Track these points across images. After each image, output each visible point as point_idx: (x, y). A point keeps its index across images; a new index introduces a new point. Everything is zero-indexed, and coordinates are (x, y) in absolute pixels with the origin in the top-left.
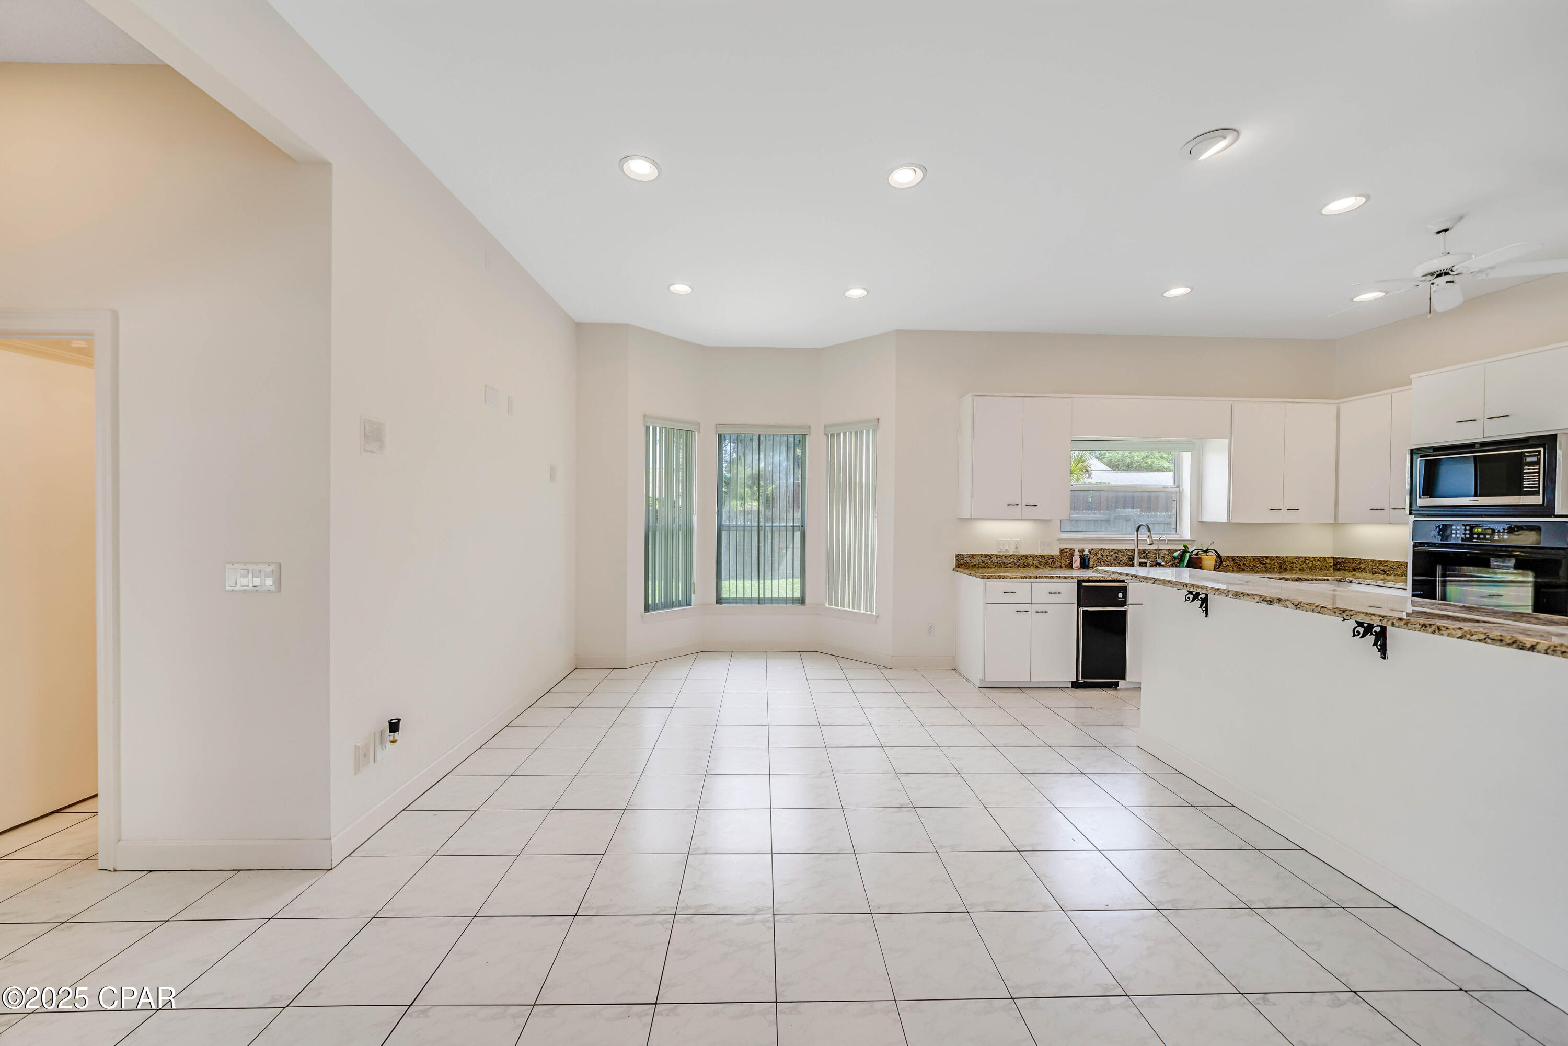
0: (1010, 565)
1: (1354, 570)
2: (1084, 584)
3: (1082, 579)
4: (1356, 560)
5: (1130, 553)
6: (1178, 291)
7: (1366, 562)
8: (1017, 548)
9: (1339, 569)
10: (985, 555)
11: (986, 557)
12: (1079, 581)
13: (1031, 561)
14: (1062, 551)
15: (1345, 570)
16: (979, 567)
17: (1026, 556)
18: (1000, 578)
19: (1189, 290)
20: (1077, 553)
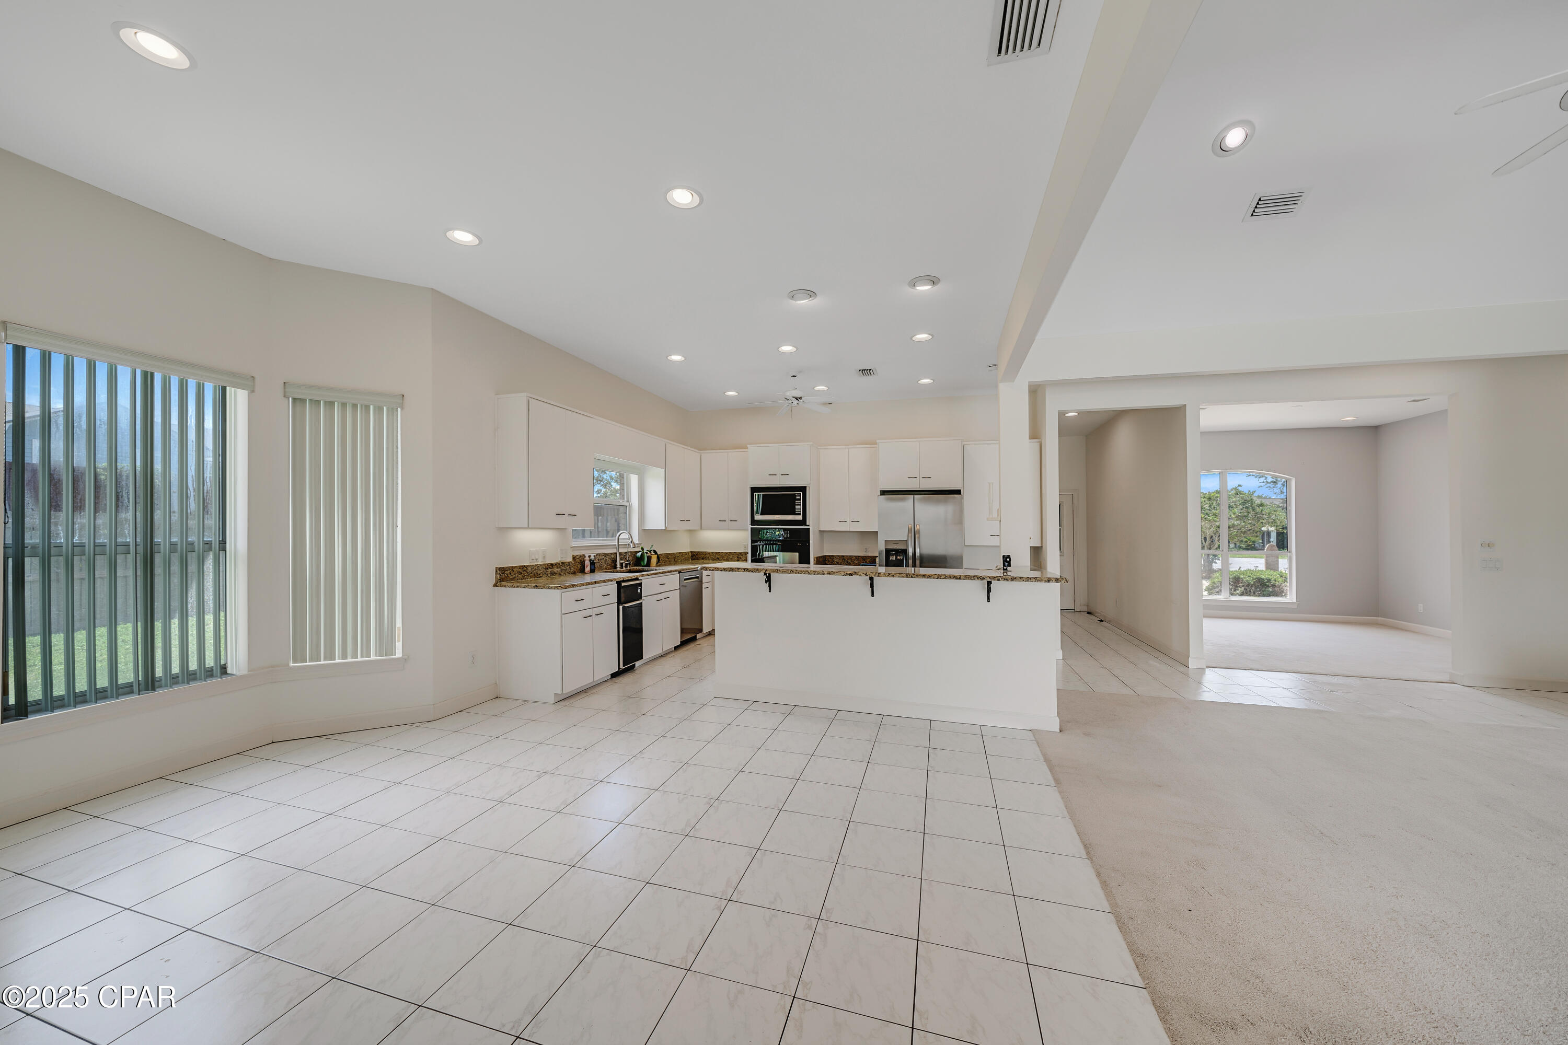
0: (541, 575)
1: (703, 559)
2: (623, 584)
3: (620, 580)
4: (704, 552)
5: (613, 556)
6: (676, 358)
7: (709, 553)
8: (544, 557)
9: (695, 559)
10: (522, 566)
11: (523, 569)
12: (617, 582)
13: (556, 570)
14: (574, 558)
15: (698, 559)
16: (517, 580)
17: (552, 565)
18: (573, 587)
19: (684, 359)
20: (587, 558)
